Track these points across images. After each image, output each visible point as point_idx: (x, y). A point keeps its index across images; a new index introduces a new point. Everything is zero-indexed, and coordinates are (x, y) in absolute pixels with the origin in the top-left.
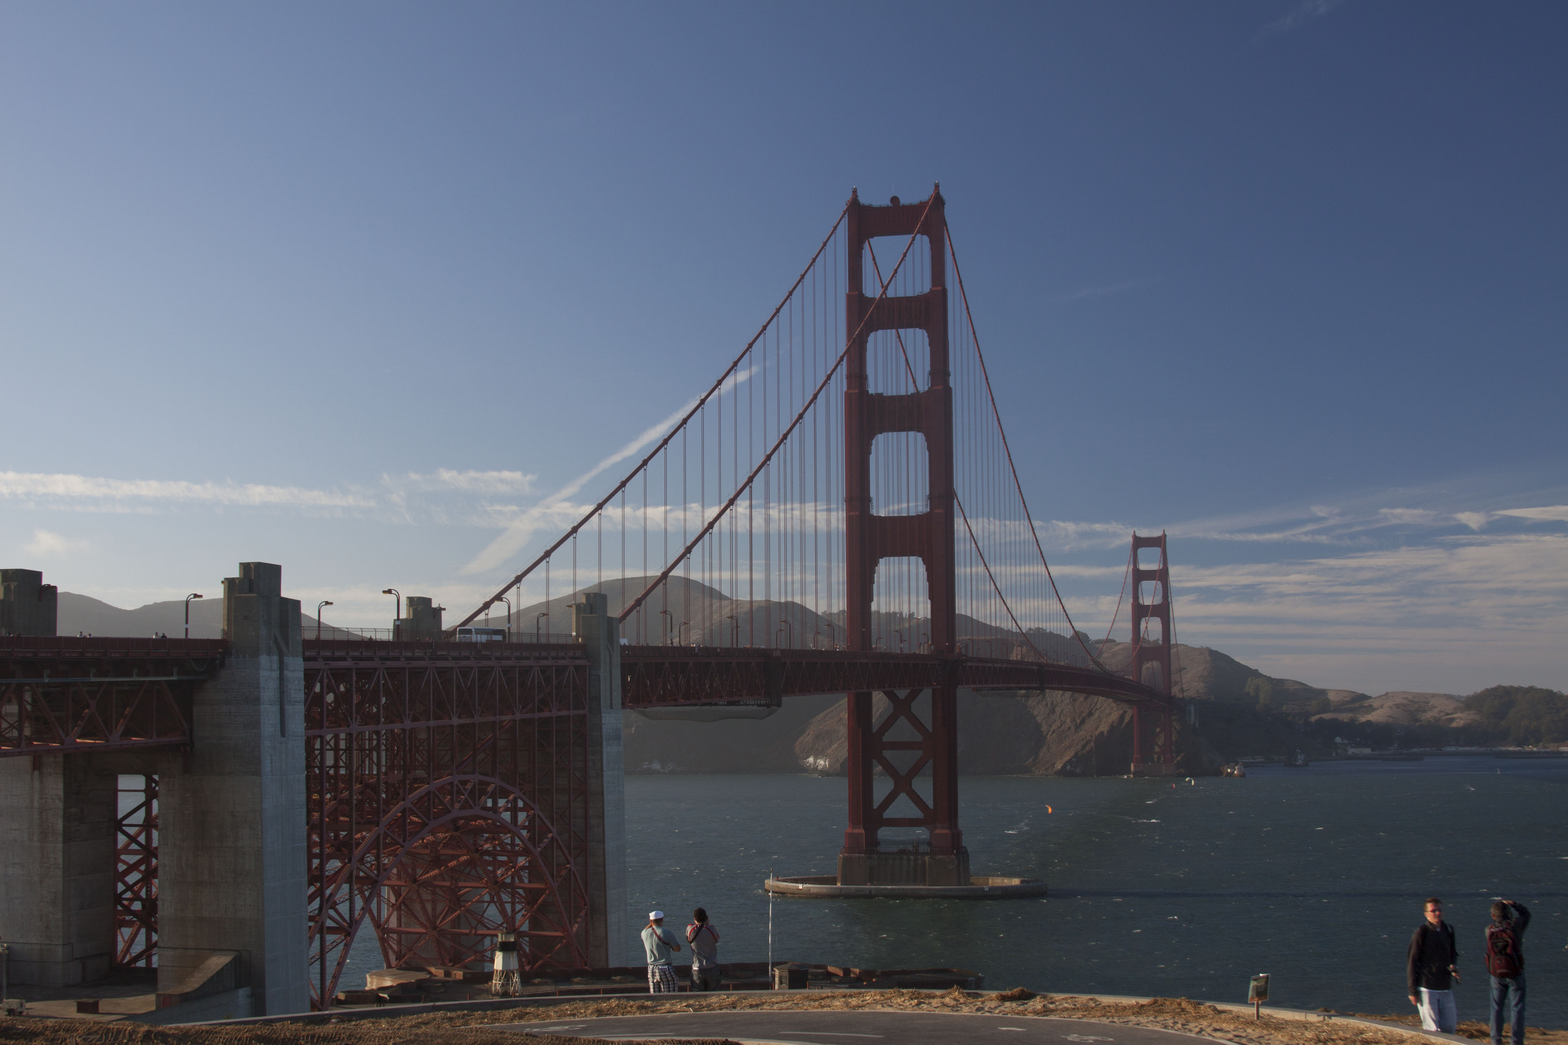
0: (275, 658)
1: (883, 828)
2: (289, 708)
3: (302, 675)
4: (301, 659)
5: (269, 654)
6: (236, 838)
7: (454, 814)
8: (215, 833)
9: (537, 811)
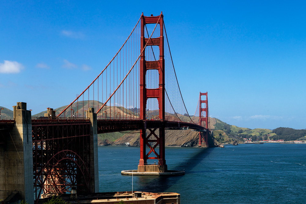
0: (26, 124)
2: (29, 136)
4: (31, 124)
6: (18, 166)
7: (63, 159)
8: (12, 164)
9: (80, 158)
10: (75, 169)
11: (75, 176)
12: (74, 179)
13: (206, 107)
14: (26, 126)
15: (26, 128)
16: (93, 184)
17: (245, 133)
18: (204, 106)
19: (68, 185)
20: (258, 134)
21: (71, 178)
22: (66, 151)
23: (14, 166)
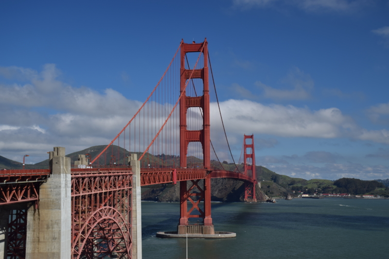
0: (65, 175)
2: (67, 189)
3: (70, 179)
5: (63, 173)
6: (52, 228)
7: (104, 217)
8: (46, 227)
9: (121, 216)
13: (252, 153)
14: (65, 177)
15: (65, 179)
16: (135, 251)
17: (299, 185)
18: (249, 151)
20: (315, 186)
22: (106, 208)
23: (48, 228)
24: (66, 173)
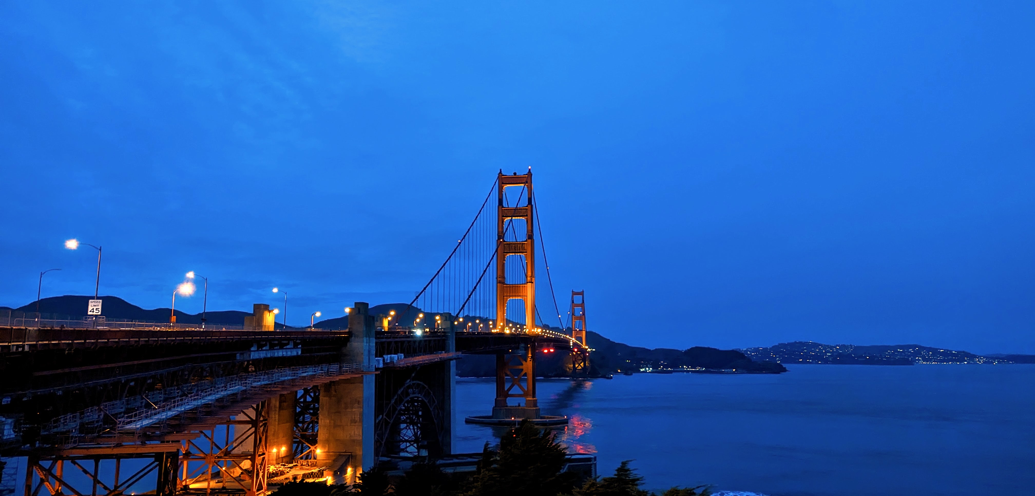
0: (368, 338)
1: (508, 398)
2: (371, 357)
3: (374, 344)
4: (374, 339)
5: (366, 337)
6: (352, 407)
7: (411, 396)
8: (343, 405)
9: (432, 394)
10: (420, 413)
11: (419, 425)
12: (419, 430)
14: (368, 342)
15: (368, 344)
16: (448, 439)
19: (406, 441)
21: (414, 429)
22: (415, 383)
23: (346, 407)
24: (369, 338)
